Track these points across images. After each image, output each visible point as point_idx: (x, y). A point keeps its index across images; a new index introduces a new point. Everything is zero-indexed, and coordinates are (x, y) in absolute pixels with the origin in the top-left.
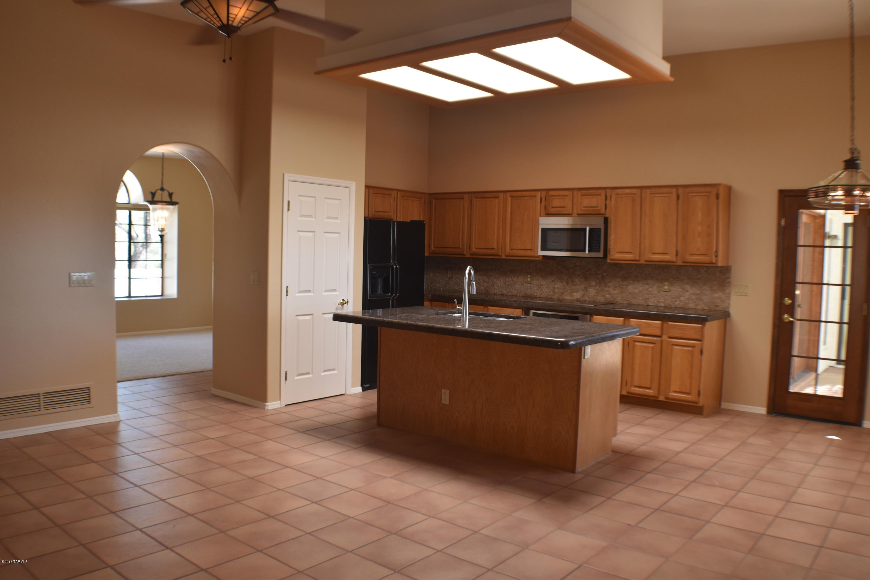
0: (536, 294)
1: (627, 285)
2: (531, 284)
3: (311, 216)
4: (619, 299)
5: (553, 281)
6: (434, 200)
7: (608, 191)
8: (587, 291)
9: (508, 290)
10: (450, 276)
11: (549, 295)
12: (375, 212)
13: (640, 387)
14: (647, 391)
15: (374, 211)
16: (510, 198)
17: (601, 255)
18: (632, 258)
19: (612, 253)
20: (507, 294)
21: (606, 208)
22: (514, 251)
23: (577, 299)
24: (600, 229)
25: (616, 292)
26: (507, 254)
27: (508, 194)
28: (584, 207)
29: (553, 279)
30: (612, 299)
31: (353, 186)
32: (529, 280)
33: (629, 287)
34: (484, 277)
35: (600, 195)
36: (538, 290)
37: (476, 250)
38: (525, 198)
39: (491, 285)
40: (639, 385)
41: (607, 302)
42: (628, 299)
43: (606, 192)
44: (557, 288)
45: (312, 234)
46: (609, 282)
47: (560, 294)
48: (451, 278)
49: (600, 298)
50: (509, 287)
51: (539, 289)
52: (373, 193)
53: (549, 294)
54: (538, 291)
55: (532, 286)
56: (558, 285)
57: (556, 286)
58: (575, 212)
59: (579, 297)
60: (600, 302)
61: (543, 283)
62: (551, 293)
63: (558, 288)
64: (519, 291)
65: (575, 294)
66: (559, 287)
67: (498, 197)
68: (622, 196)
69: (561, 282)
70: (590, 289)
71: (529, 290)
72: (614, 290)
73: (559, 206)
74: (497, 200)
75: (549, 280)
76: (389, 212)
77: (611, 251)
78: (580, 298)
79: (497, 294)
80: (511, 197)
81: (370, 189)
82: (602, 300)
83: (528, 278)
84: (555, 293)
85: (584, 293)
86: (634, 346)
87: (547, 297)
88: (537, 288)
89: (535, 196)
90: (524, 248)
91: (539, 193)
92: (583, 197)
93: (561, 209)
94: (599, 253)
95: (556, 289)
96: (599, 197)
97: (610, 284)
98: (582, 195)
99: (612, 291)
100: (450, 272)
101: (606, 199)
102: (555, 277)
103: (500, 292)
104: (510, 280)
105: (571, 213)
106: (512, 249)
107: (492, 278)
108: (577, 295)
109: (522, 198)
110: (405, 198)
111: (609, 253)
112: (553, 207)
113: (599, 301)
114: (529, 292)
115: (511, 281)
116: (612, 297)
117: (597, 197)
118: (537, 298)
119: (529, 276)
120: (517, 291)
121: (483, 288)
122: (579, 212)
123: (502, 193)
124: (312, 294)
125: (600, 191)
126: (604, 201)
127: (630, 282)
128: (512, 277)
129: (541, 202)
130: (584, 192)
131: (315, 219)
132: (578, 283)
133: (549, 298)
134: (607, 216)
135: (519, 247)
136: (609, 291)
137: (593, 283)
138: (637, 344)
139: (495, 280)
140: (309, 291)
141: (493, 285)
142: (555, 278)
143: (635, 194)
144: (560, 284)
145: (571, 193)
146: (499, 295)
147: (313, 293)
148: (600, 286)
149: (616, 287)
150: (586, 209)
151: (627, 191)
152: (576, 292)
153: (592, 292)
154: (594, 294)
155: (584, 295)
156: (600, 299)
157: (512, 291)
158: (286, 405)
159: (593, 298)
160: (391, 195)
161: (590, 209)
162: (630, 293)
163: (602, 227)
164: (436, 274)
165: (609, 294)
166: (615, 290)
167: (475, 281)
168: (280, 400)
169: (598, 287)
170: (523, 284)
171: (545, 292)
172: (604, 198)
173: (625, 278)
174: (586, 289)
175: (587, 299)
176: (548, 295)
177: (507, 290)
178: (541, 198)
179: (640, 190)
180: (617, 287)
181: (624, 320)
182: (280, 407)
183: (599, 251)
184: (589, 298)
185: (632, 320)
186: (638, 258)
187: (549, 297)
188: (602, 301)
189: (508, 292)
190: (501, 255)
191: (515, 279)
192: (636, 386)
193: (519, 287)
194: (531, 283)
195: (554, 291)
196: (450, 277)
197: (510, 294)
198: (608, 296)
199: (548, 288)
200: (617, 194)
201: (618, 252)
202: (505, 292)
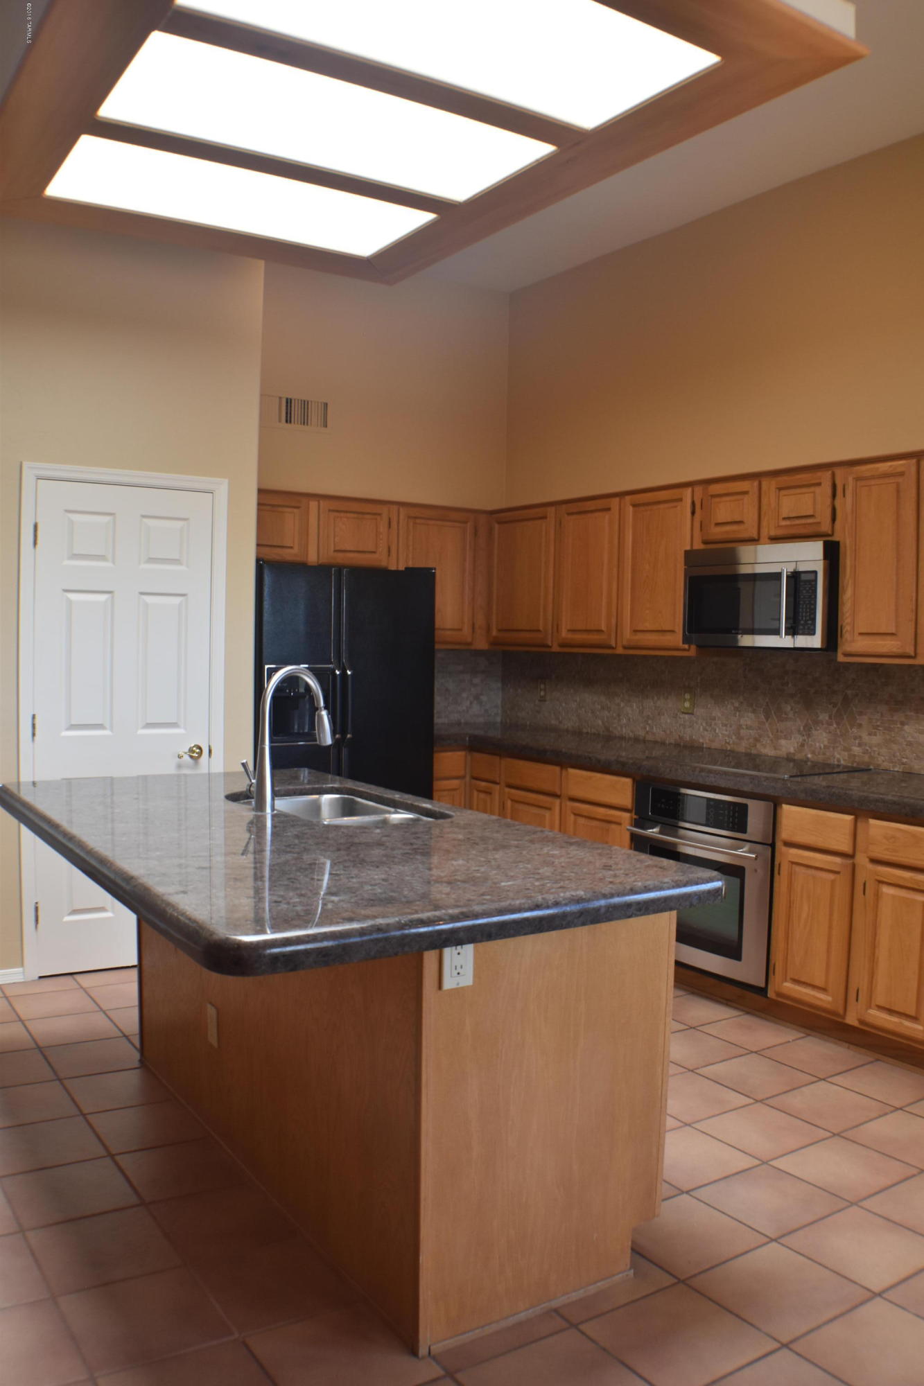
0: (701, 741)
1: (903, 724)
2: (693, 716)
3: (101, 558)
4: (882, 759)
5: (737, 709)
6: (497, 526)
7: (839, 472)
8: (809, 736)
9: (648, 729)
10: (542, 693)
11: (729, 743)
12: (335, 551)
13: (890, 1011)
14: (907, 1023)
15: (332, 549)
16: (631, 508)
17: (815, 641)
18: (895, 650)
19: (847, 636)
20: (645, 737)
21: (834, 519)
22: (639, 636)
23: (788, 754)
24: (815, 572)
25: (876, 740)
26: (625, 643)
27: (628, 498)
28: (784, 519)
29: (737, 704)
30: (866, 759)
31: (222, 488)
32: (687, 704)
33: (906, 727)
34: (603, 698)
35: (819, 484)
36: (707, 731)
37: (570, 636)
38: (662, 506)
39: (615, 715)
40: (888, 1007)
41: (855, 765)
42: (904, 760)
43: (833, 475)
44: (744, 727)
45: (103, 597)
46: (861, 713)
47: (751, 740)
48: (543, 700)
49: (840, 754)
50: (650, 722)
51: (707, 727)
52: (330, 510)
53: (728, 741)
54: (706, 733)
55: (695, 719)
56: (748, 719)
57: (742, 722)
58: (764, 532)
59: (792, 750)
60: (838, 766)
61: (717, 712)
62: (734, 737)
63: (748, 728)
64: (668, 732)
65: (783, 742)
66: (749, 723)
67: (609, 509)
68: (873, 482)
69: (754, 711)
70: (816, 730)
71: (688, 731)
72: (870, 734)
73: (729, 520)
74: (607, 516)
75: (729, 706)
76: (374, 552)
77: (844, 631)
78: (794, 754)
79: (625, 737)
80: (634, 506)
81: (321, 502)
82: (844, 760)
83: (685, 700)
84: (740, 738)
85: (805, 740)
86: (877, 895)
87: (725, 748)
88: (704, 724)
89: (680, 500)
90: (660, 629)
91: (689, 490)
92: (783, 492)
93: (734, 527)
94: (813, 637)
95: (743, 729)
96: (817, 490)
97: (863, 720)
98: (780, 489)
99: (866, 738)
100: (542, 686)
101: (834, 495)
102: (741, 699)
103: (632, 732)
104: (652, 703)
105: (755, 536)
106: (636, 631)
107: (617, 700)
108: (788, 746)
109: (655, 507)
110: (418, 521)
111: (841, 637)
112: (717, 524)
113: (836, 763)
114: (688, 734)
115: (654, 708)
116: (865, 752)
117: (812, 489)
118: (705, 750)
119: (687, 696)
120: (664, 731)
121: (600, 722)
122: (773, 533)
123: (617, 499)
124: (107, 732)
125: (819, 474)
126: (829, 501)
127: (909, 713)
128: (656, 698)
129: (693, 513)
130: (785, 480)
131: (114, 562)
132: (791, 715)
133: (729, 751)
134: (835, 538)
135: (648, 626)
136: (860, 737)
137: (824, 717)
138: (886, 890)
139: (622, 705)
140: (100, 726)
141: (619, 715)
142: (742, 703)
143: (902, 474)
144: (752, 715)
145: (756, 484)
146: (630, 739)
147: (112, 730)
148: (838, 724)
149: (876, 727)
150: (787, 523)
151: (884, 467)
152: (786, 738)
153: (821, 738)
154: (826, 743)
155: (802, 745)
156: (838, 756)
157: (655, 730)
158: (41, 977)
159: (824, 754)
160: (380, 514)
161: (798, 522)
162: (910, 744)
163: (819, 567)
164: (519, 691)
165: (860, 745)
166: (875, 735)
167: (326, 708)
168: (22, 965)
169: (835, 726)
170: (677, 715)
171: (720, 735)
172: (829, 491)
173: (897, 704)
174: (807, 730)
175: (809, 756)
176: (726, 742)
177: (646, 728)
178: (693, 504)
179: (914, 461)
180: (878, 726)
181: (856, 821)
182: (23, 980)
183: (811, 632)
184: (813, 753)
185: (872, 822)
186: (910, 651)
187: (729, 748)
188: (842, 762)
189: (647, 732)
190: (614, 646)
191: (661, 703)
192: (880, 1008)
193: (669, 721)
194: (692, 714)
195: (739, 734)
196: (542, 697)
197: (649, 737)
198: (856, 750)
199: (726, 725)
200: (858, 479)
201: (861, 634)
202: (641, 733)
